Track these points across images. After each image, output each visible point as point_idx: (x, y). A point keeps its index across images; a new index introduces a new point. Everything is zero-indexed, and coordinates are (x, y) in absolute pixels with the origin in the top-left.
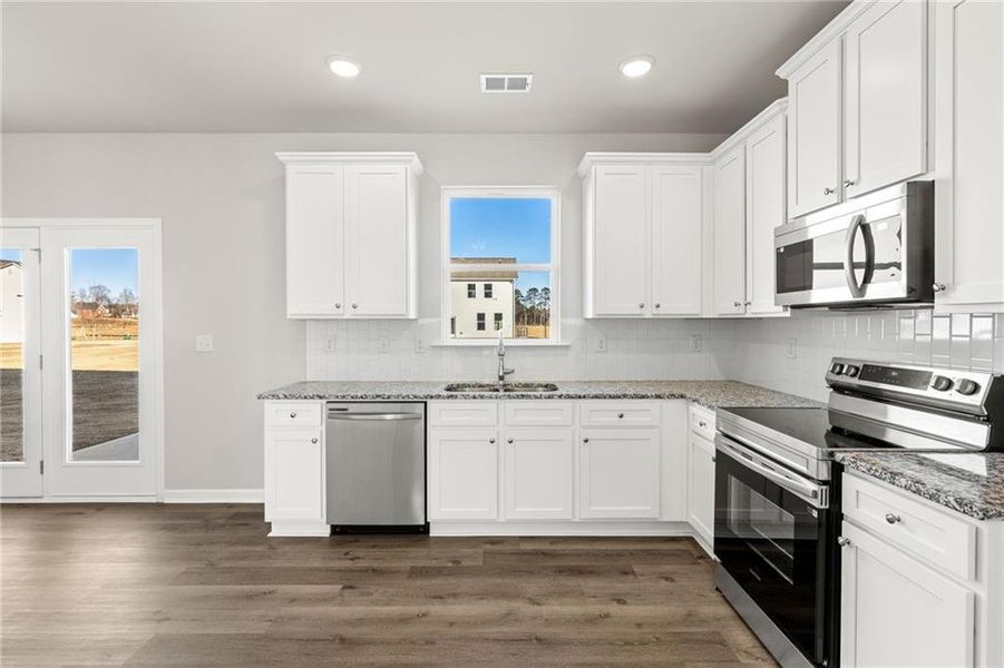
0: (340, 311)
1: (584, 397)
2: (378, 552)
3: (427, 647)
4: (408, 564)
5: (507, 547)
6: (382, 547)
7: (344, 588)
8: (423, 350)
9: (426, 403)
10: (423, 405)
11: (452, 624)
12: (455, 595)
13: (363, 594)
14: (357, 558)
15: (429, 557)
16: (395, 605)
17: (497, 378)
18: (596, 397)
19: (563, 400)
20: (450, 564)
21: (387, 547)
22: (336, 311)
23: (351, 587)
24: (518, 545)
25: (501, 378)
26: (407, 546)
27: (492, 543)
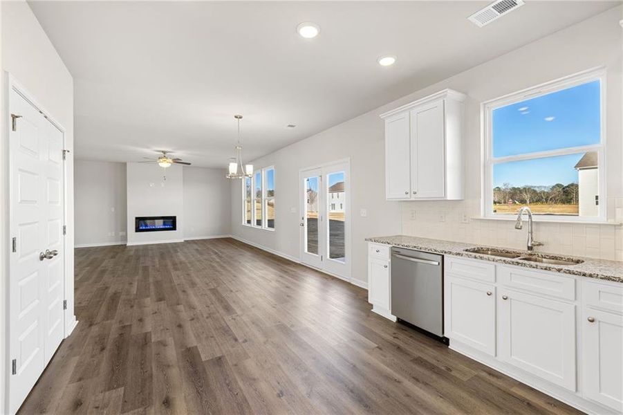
0: (408, 195)
1: (591, 276)
2: (410, 341)
3: (384, 396)
4: (418, 354)
5: (500, 383)
6: (415, 339)
7: (378, 347)
8: (467, 222)
9: (443, 256)
10: (440, 257)
11: (408, 396)
12: (426, 384)
13: (382, 355)
14: (397, 338)
15: (435, 358)
16: (391, 368)
17: (526, 249)
18: (608, 278)
19: (561, 274)
20: (443, 368)
21: (418, 340)
22: (405, 196)
23: (380, 349)
24: (512, 387)
25: (530, 248)
26: (430, 346)
27: (490, 374)
